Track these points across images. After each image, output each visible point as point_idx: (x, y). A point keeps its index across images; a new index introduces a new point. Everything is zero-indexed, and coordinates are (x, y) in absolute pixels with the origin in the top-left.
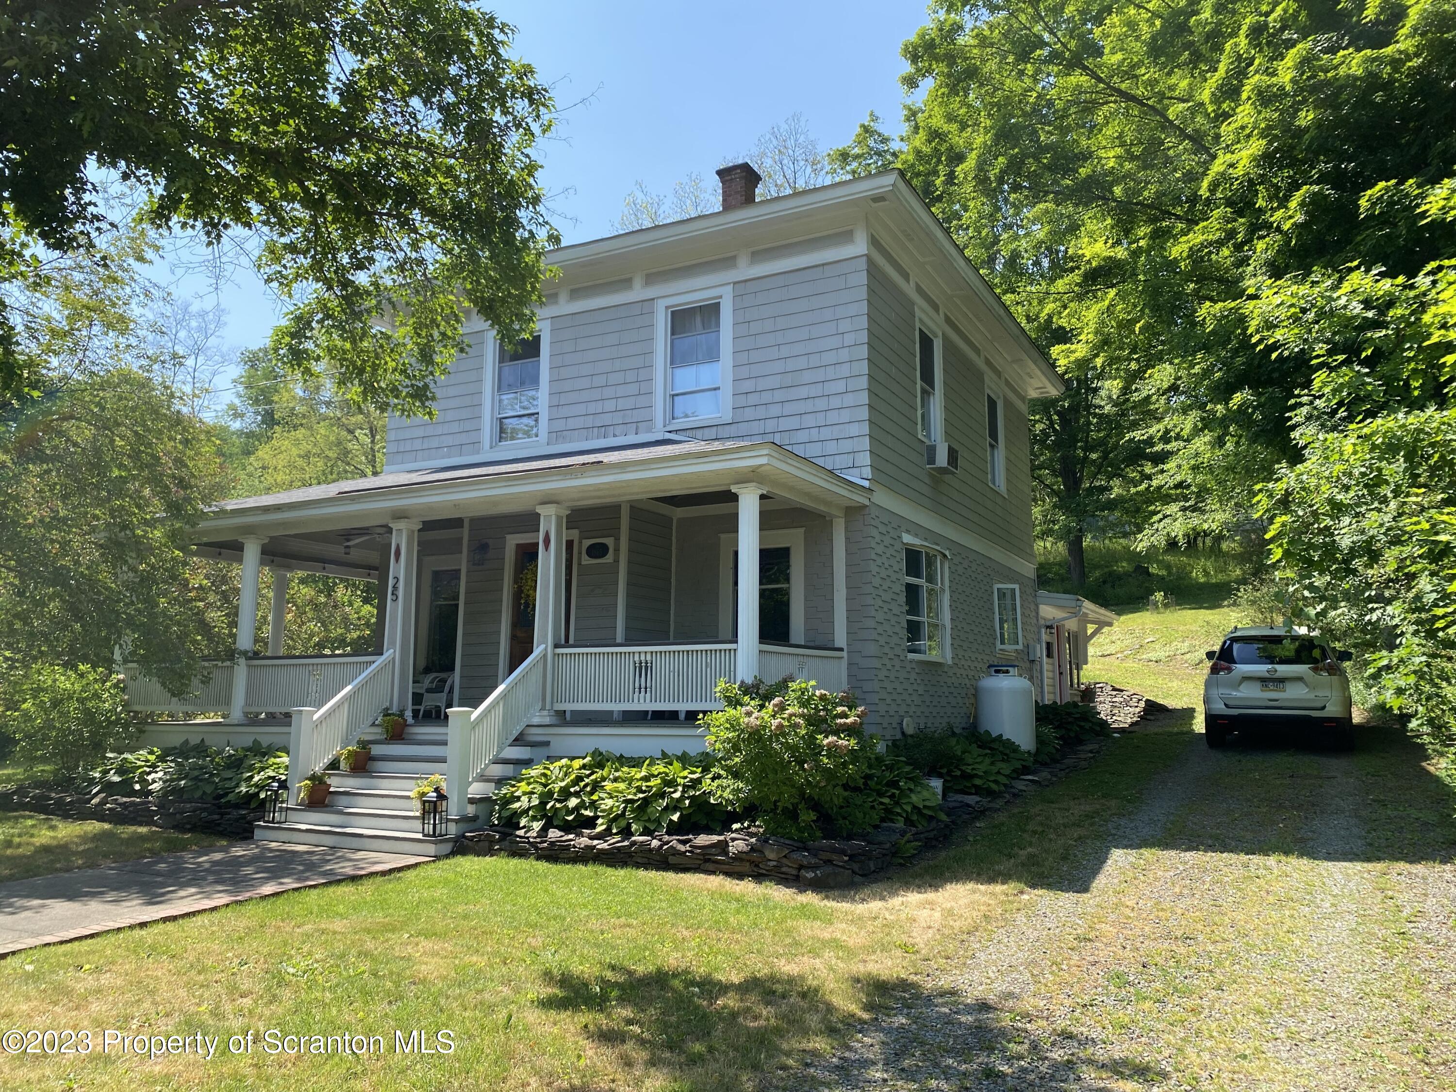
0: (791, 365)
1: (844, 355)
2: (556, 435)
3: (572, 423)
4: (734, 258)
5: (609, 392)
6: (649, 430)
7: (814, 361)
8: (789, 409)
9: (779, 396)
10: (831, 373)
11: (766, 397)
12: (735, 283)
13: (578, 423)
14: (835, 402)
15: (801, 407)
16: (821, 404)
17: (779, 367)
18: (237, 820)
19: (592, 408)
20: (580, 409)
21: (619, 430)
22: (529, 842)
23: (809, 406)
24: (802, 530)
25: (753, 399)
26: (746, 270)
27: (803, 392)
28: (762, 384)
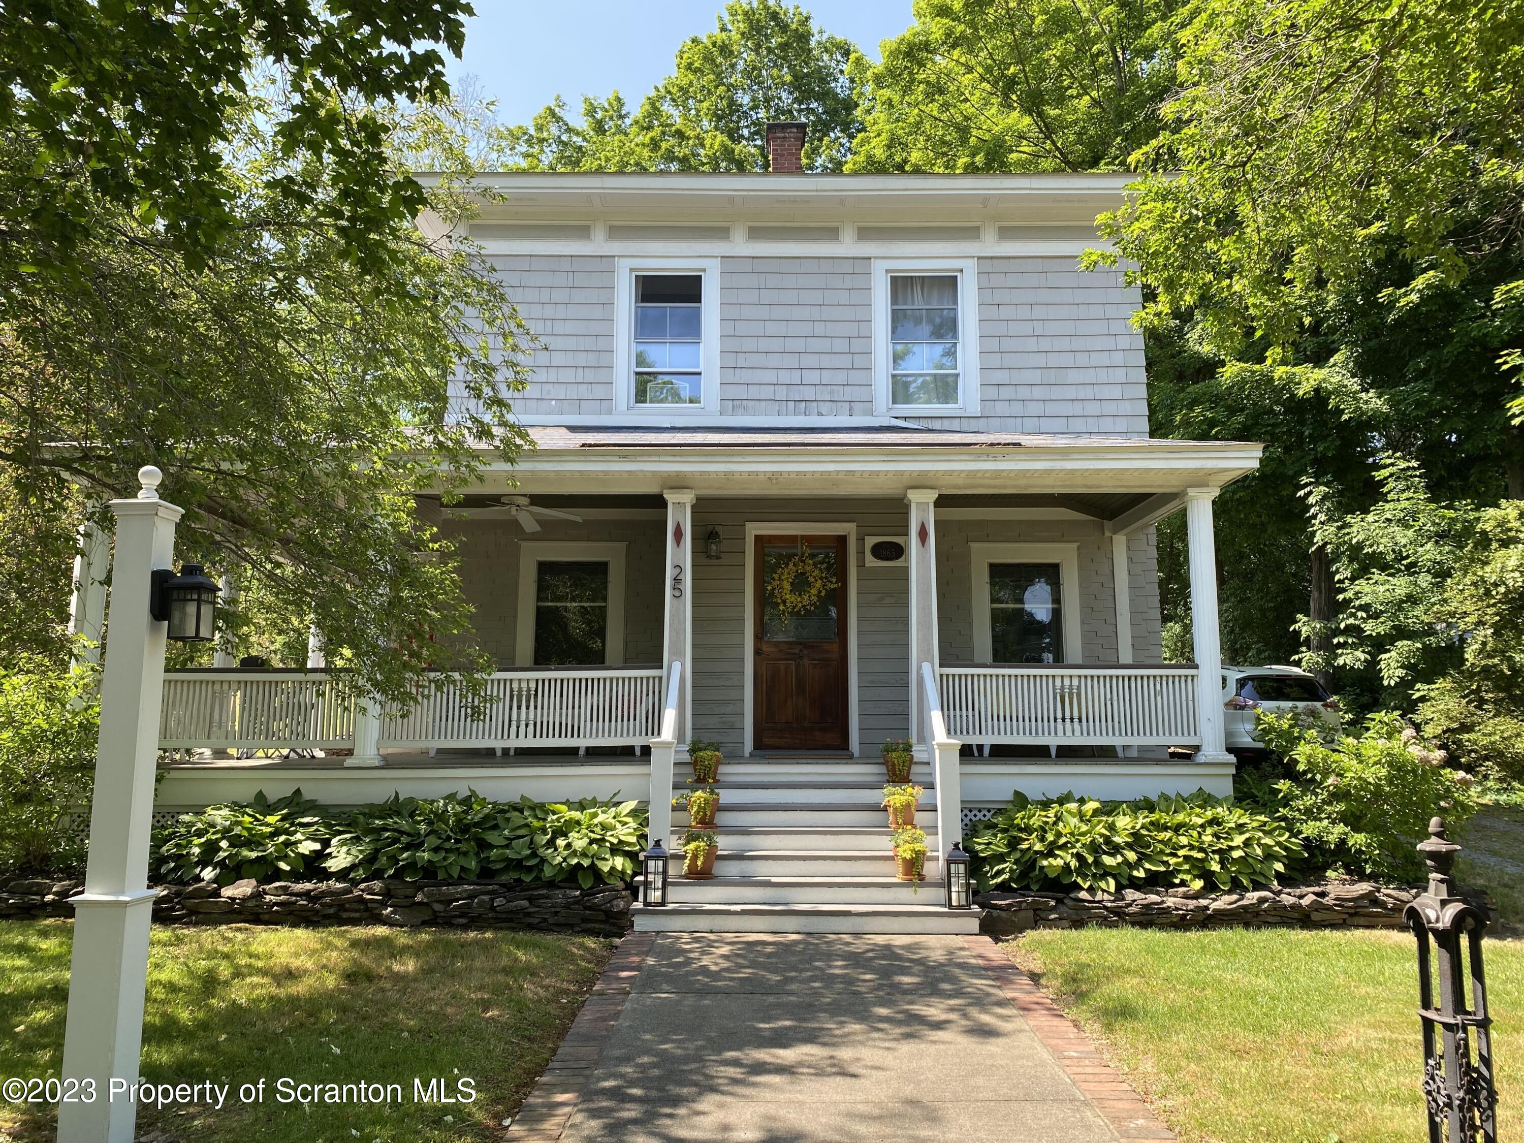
0: (1054, 360)
1: (1118, 358)
2: (732, 404)
3: (754, 392)
4: (977, 229)
5: (809, 361)
6: (870, 413)
7: (1082, 359)
8: (1051, 409)
9: (1038, 393)
10: (1103, 376)
11: (1024, 393)
12: (979, 258)
13: (767, 392)
14: (1110, 408)
15: (1069, 408)
16: (1093, 409)
17: (1040, 361)
18: (568, 906)
19: (785, 377)
20: (770, 376)
21: (824, 408)
22: (1105, 908)
23: (1077, 409)
24: (1075, 545)
25: (1006, 393)
26: (991, 245)
27: (1071, 393)
28: (1017, 377)
